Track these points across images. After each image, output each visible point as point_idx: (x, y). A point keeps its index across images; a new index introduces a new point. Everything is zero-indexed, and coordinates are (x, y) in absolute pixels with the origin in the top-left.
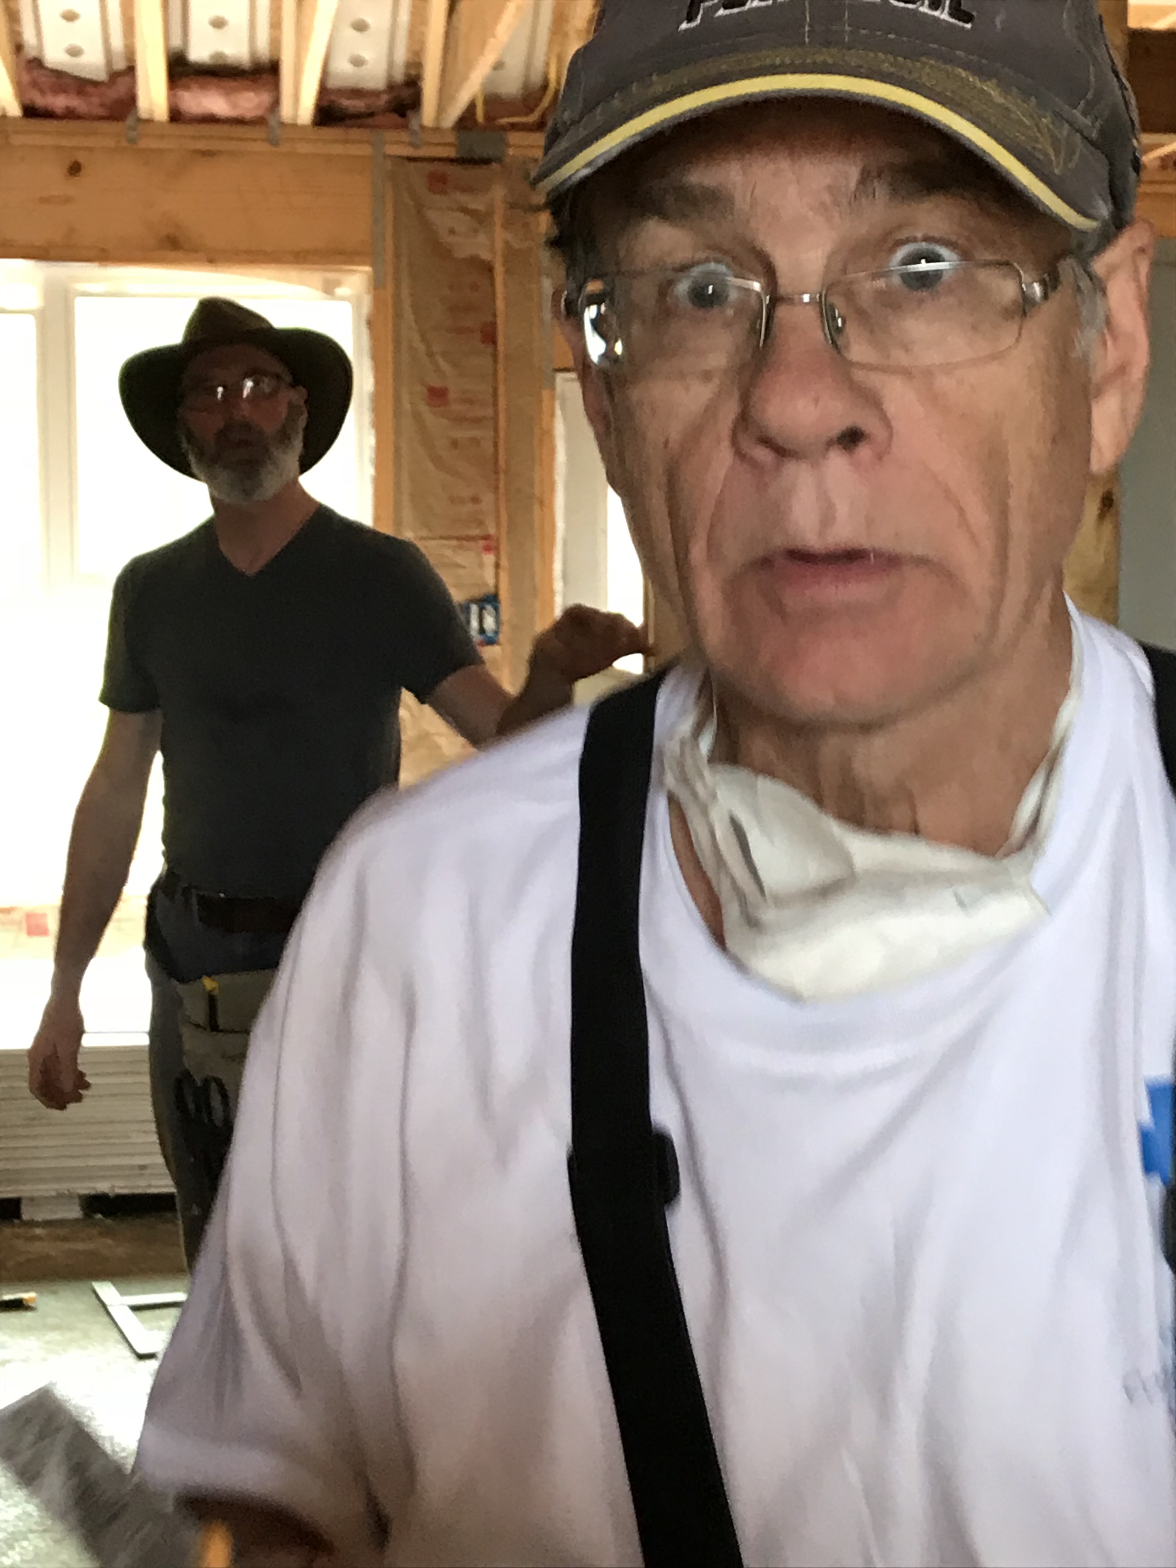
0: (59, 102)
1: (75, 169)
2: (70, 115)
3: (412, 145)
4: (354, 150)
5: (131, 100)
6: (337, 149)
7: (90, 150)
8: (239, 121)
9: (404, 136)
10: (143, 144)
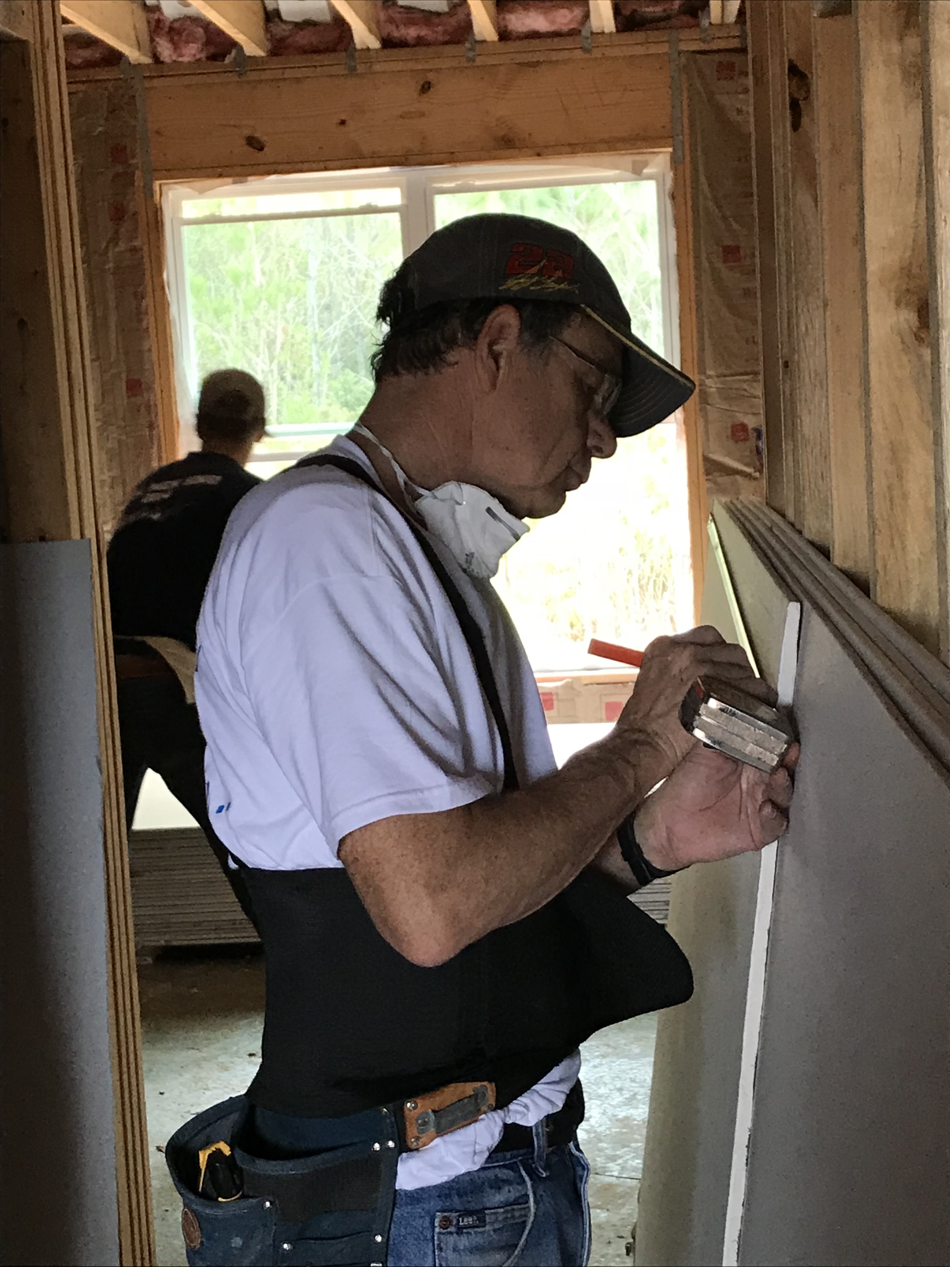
0: (412, 33)
1: (426, 87)
2: (420, 42)
3: (704, 41)
4: (654, 49)
5: (468, 26)
6: (639, 50)
7: (438, 70)
8: (556, 34)
9: (694, 33)
10: (479, 61)
